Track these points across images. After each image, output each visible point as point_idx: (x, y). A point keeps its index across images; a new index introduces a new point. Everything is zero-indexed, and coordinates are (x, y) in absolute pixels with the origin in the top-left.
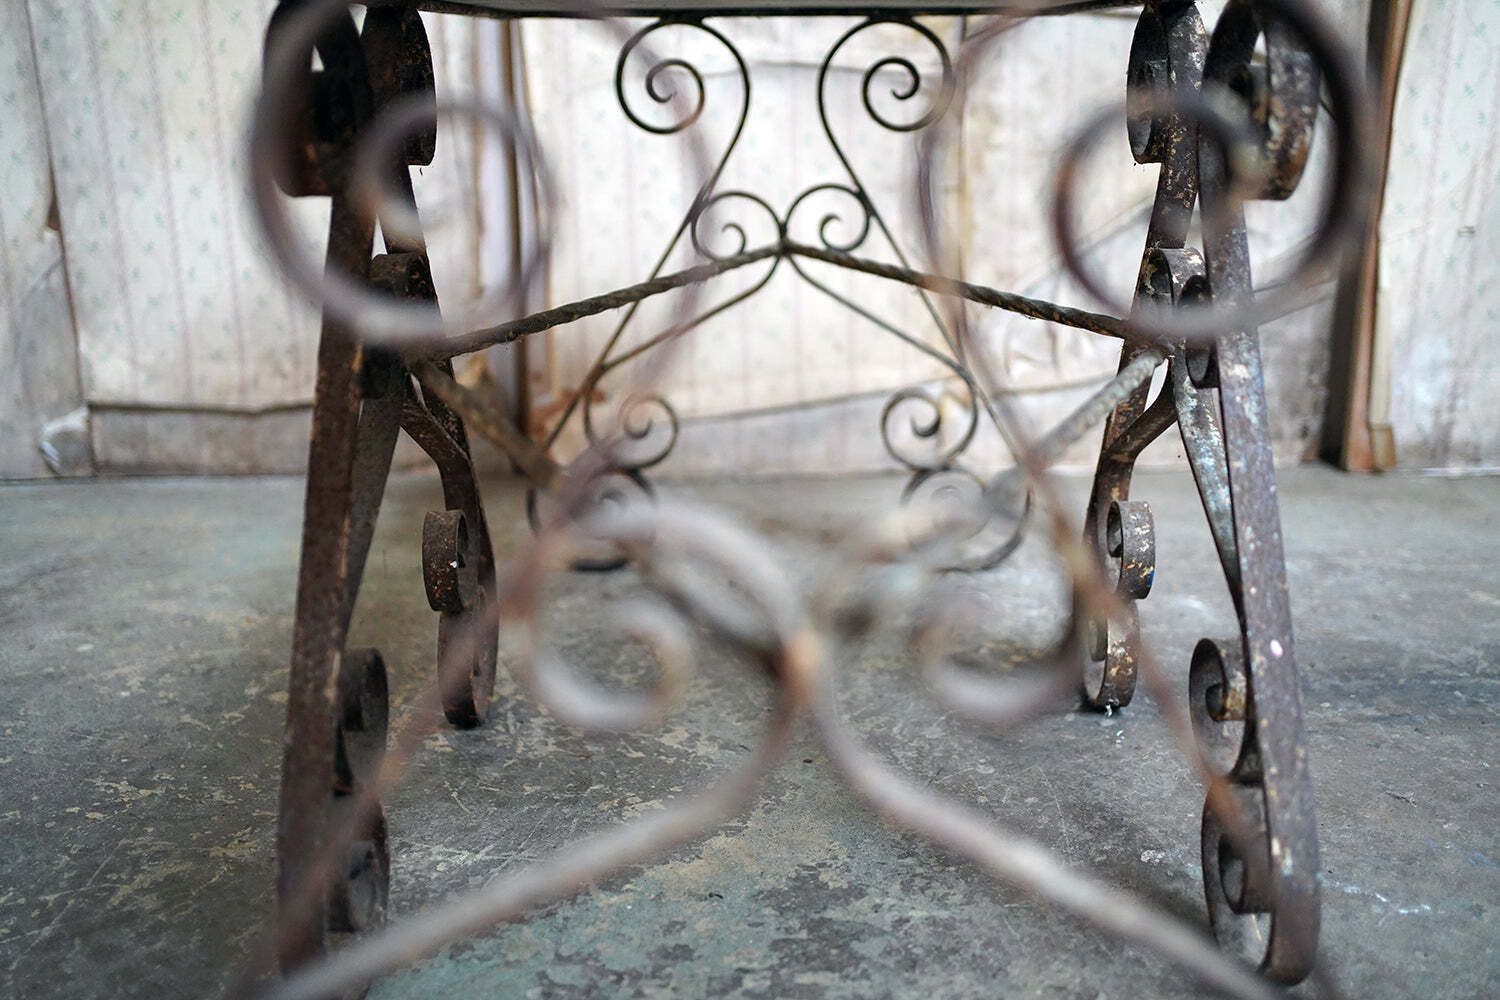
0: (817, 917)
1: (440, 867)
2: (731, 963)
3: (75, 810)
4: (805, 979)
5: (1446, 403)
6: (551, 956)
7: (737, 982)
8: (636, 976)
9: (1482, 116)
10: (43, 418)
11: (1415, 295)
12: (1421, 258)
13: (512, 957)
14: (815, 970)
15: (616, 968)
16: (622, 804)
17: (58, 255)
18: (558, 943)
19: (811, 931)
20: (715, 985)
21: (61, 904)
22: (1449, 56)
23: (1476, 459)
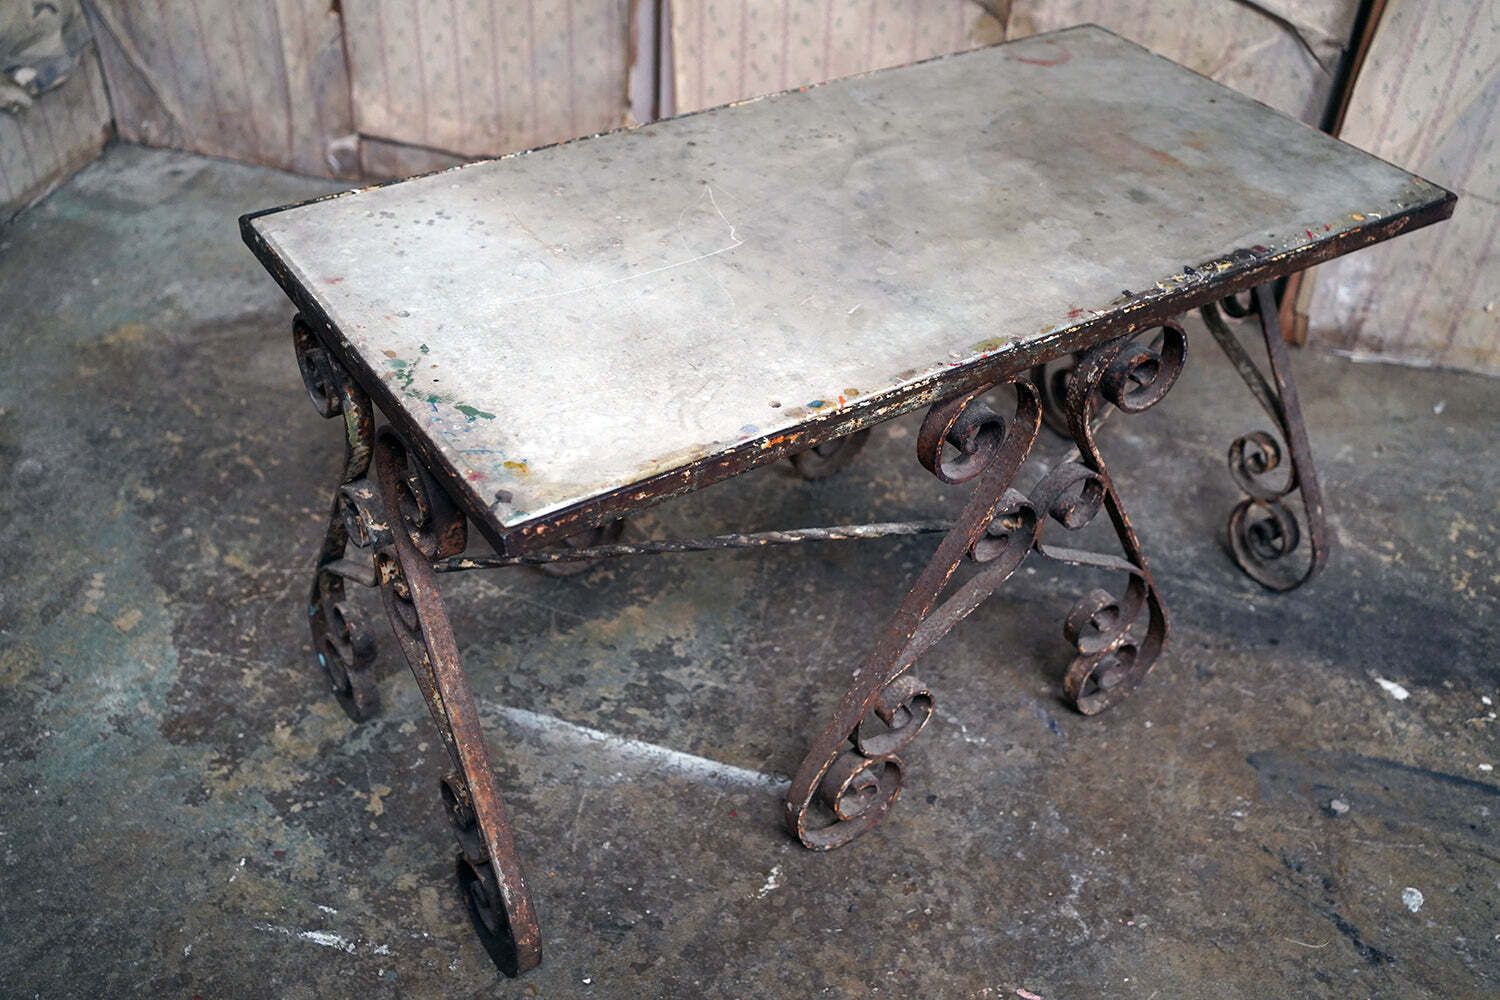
0: (657, 673)
1: (481, 596)
2: (601, 692)
5: (1362, 304)
6: (515, 668)
7: (598, 705)
8: (551, 689)
9: (1435, 90)
10: (329, 137)
13: (496, 664)
14: (640, 707)
15: (543, 682)
17: (339, 30)
18: (521, 661)
19: (651, 681)
20: (587, 705)
21: (291, 577)
22: (1415, 40)
23: (1378, 349)
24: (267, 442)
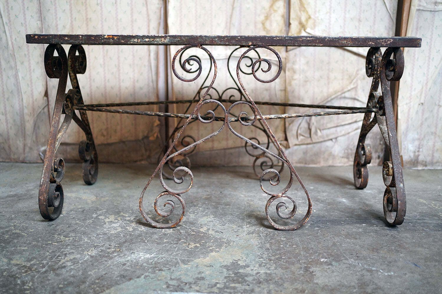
0: (237, 271)
1: (142, 258)
2: (214, 281)
3: (50, 242)
4: (233, 285)
5: (417, 150)
6: (169, 278)
7: (215, 285)
8: (190, 283)
9: (424, 73)
10: (40, 146)
11: (408, 120)
12: (409, 110)
13: (159, 278)
14: (235, 283)
15: (185, 281)
16: (189, 244)
17: (47, 103)
18: (171, 276)
19: (235, 274)
20: (210, 286)
21: (47, 264)
22: (415, 58)
23: (426, 166)
24: (27, 225)
